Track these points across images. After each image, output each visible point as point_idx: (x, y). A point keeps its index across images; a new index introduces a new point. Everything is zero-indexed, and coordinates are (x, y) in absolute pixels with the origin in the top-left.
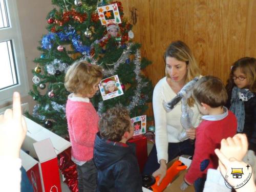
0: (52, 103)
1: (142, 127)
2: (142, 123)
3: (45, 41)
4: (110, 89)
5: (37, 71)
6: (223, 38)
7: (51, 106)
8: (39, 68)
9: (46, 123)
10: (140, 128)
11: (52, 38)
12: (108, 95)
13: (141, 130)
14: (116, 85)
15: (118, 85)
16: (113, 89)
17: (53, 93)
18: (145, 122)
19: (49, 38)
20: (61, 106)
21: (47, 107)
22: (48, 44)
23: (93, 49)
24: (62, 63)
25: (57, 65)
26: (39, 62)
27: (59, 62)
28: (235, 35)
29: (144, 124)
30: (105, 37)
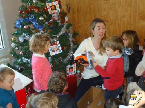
0: (22, 58)
1: (74, 70)
2: (74, 68)
3: (17, 23)
4: (54, 50)
5: (13, 40)
7: (22, 60)
8: (14, 38)
9: (19, 69)
10: (73, 71)
11: (21, 21)
12: (53, 52)
14: (58, 47)
15: (59, 47)
16: (56, 49)
17: (23, 52)
19: (19, 21)
20: (27, 59)
21: (20, 60)
22: (19, 25)
23: (45, 27)
24: (27, 35)
25: (25, 36)
26: (14, 35)
27: (25, 35)
28: (125, 18)
29: (75, 69)
30: (51, 21)
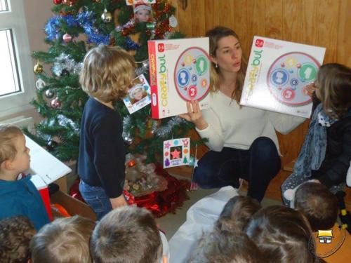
0: (59, 117)
1: (184, 154)
2: (183, 149)
3: (49, 28)
5: (37, 70)
6: (306, 28)
7: (57, 120)
8: (40, 66)
9: (49, 143)
10: (181, 156)
11: (57, 23)
13: (182, 159)
15: (146, 88)
16: (141, 95)
17: (58, 101)
18: (188, 148)
19: (53, 23)
20: (70, 120)
21: (52, 122)
22: (54, 33)
23: (113, 39)
24: (70, 59)
25: (64, 62)
26: (39, 57)
27: (66, 57)
29: (186, 151)
30: (131, 23)
